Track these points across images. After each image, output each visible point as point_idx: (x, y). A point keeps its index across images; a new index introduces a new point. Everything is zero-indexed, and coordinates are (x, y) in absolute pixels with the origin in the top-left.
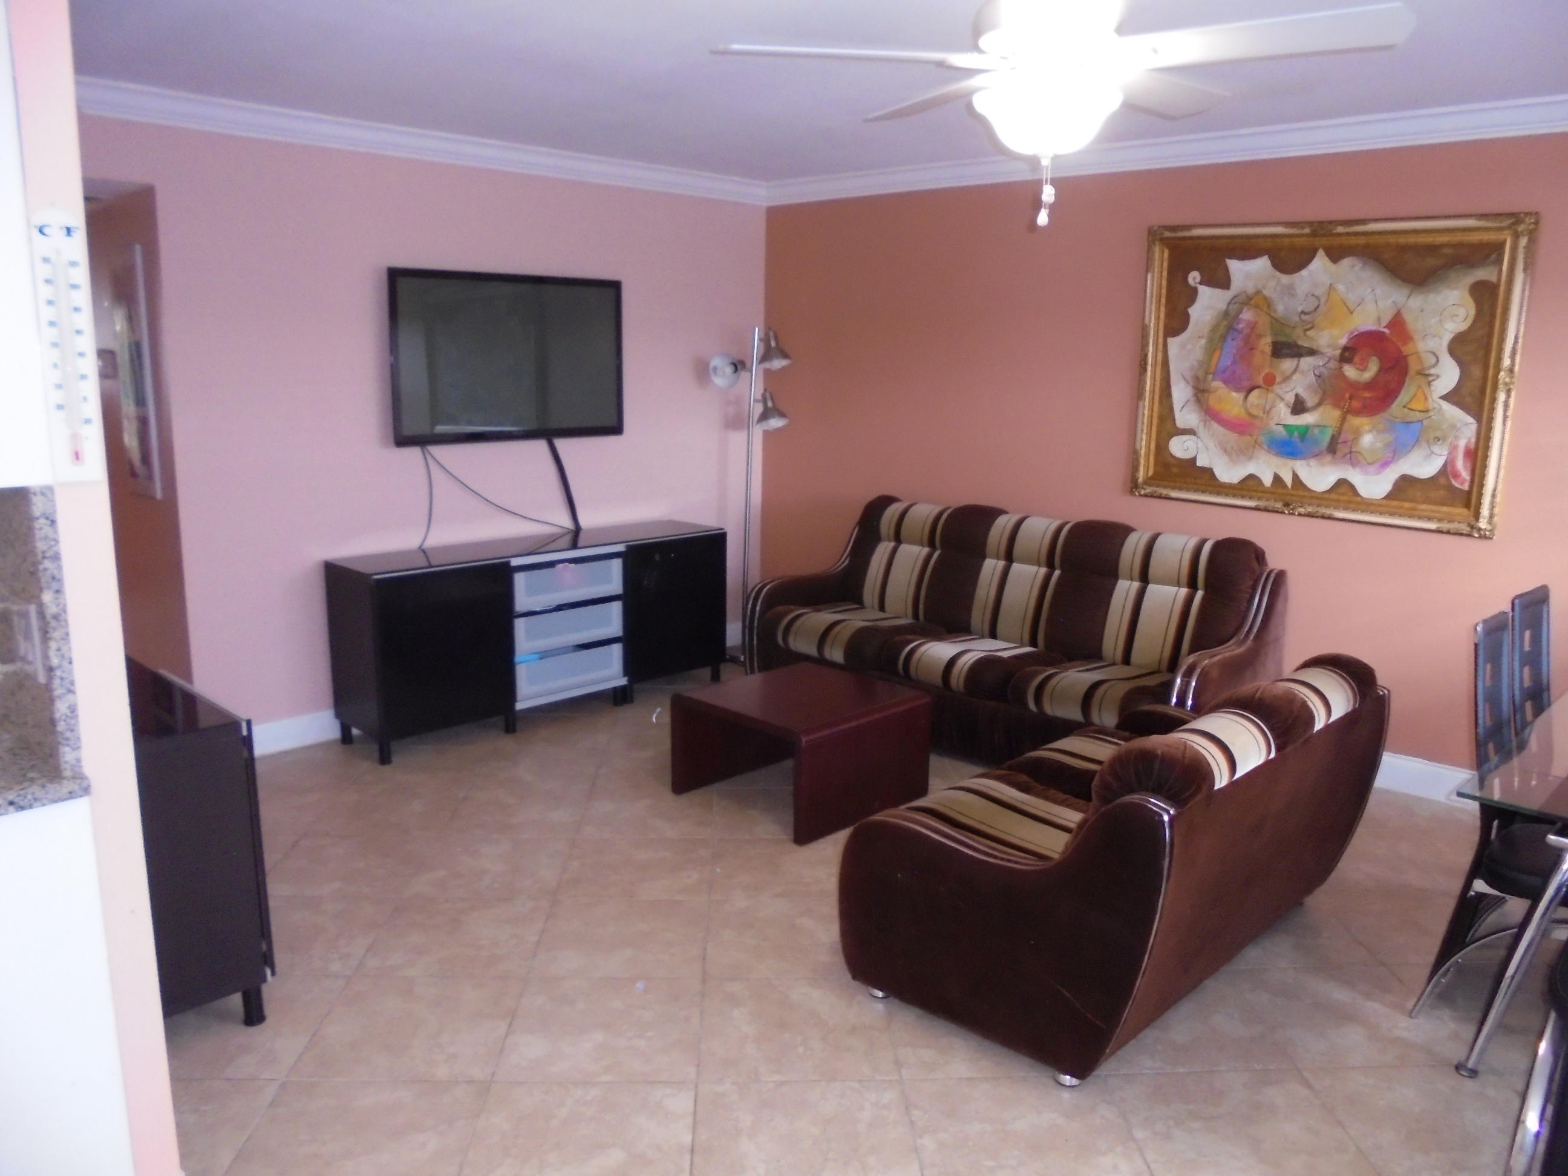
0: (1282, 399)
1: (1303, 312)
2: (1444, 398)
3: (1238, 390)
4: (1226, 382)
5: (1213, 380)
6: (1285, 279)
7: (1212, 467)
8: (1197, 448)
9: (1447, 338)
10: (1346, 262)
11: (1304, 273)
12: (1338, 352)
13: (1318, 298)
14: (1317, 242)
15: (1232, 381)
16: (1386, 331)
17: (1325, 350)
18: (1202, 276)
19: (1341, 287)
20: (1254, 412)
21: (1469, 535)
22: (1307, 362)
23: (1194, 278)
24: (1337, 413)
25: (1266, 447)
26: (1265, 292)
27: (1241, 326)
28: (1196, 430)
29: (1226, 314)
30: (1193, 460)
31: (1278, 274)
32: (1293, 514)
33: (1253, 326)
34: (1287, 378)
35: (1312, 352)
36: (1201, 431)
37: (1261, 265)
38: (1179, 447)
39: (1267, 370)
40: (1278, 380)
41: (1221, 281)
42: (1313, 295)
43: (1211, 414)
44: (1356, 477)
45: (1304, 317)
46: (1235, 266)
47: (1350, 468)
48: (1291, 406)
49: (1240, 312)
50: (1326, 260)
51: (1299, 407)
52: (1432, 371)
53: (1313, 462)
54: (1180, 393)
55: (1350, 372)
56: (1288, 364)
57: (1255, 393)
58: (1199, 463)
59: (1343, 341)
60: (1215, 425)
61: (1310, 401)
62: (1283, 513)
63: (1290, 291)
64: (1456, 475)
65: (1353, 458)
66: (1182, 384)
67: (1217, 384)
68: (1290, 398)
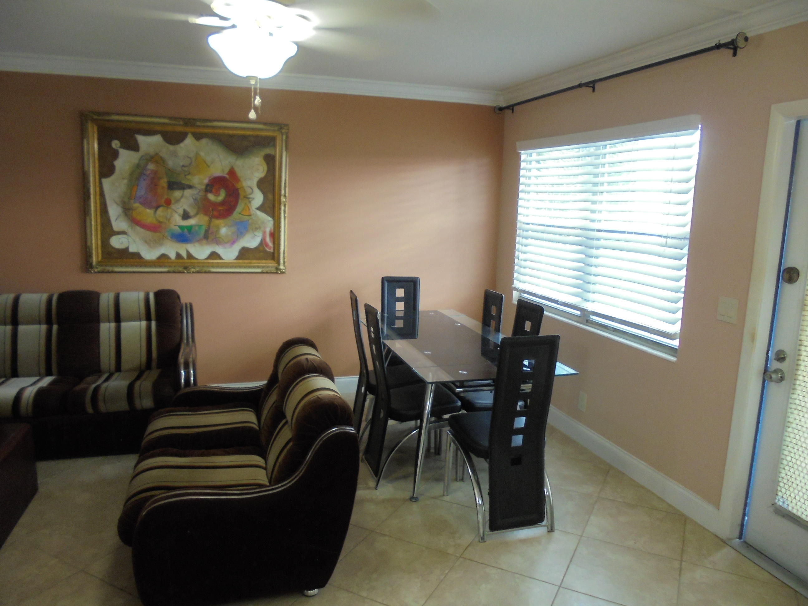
0: (176, 212)
1: (183, 166)
2: (258, 209)
3: (150, 208)
4: (141, 203)
5: (135, 203)
6: (171, 148)
7: (139, 252)
8: (129, 241)
9: (255, 180)
10: (204, 141)
11: (182, 145)
12: (204, 187)
13: (190, 158)
14: (188, 129)
15: (146, 203)
16: (227, 176)
17: (197, 186)
18: (121, 143)
19: (202, 154)
20: (161, 220)
21: (277, 273)
22: (188, 192)
23: (116, 144)
24: (206, 218)
25: (170, 239)
26: (161, 154)
27: (148, 172)
28: (127, 231)
29: (138, 166)
30: (127, 249)
31: (167, 145)
32: (188, 273)
33: (155, 172)
34: (178, 201)
35: (190, 187)
36: (129, 231)
37: (157, 139)
38: (117, 242)
39: (166, 197)
40: (173, 201)
41: (135, 147)
42: (188, 157)
43: (135, 222)
44: (219, 250)
45: (184, 169)
46: (141, 139)
47: (217, 246)
48: (181, 215)
49: (146, 164)
50: (193, 139)
51: (186, 216)
52: (251, 196)
53: (197, 244)
54: (114, 211)
55: (211, 197)
56: (177, 194)
57: (160, 210)
58: (131, 250)
59: (206, 181)
60: (138, 228)
61: (192, 212)
62: (183, 272)
63: (175, 154)
64: (267, 245)
65: (217, 241)
66: (115, 206)
67: (137, 205)
68: (181, 211)
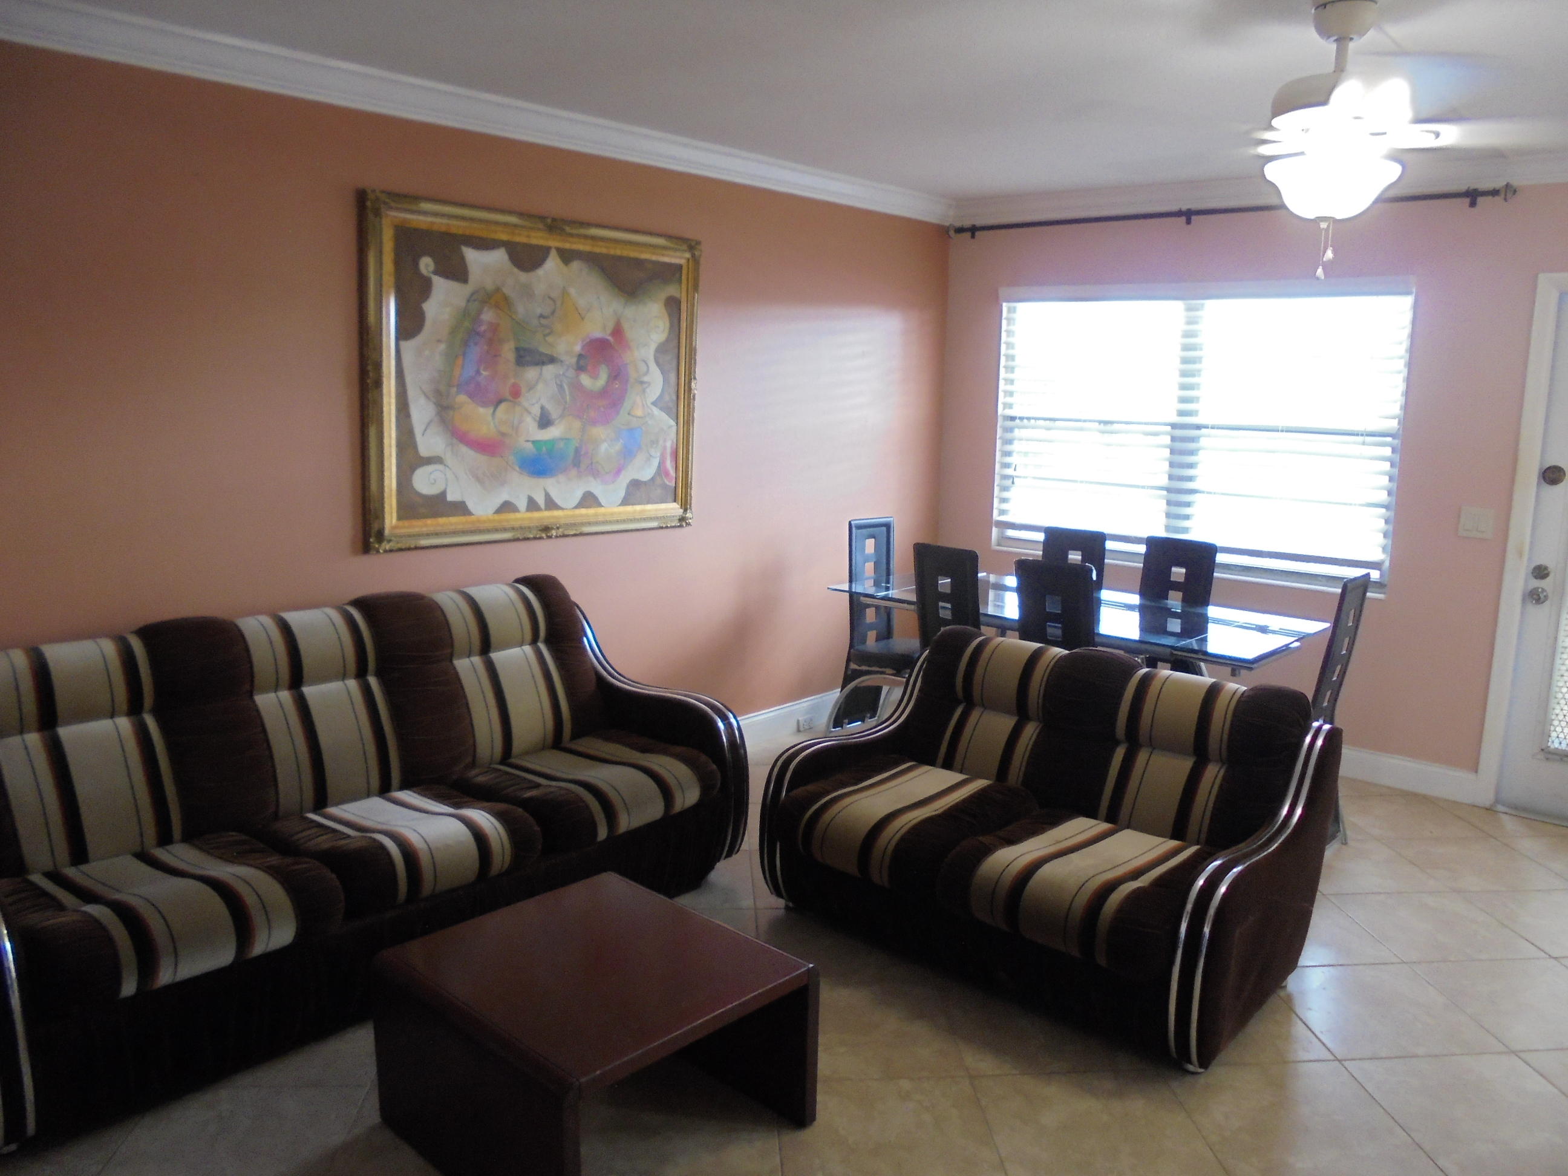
0: (530, 413)
1: (541, 316)
2: (654, 404)
3: (484, 404)
4: (471, 396)
5: (458, 393)
6: (523, 277)
7: (464, 500)
8: (446, 479)
9: (653, 347)
10: (576, 265)
11: (540, 272)
12: (574, 360)
13: (554, 300)
14: (554, 242)
15: (478, 394)
16: (610, 338)
17: (563, 358)
18: (436, 263)
19: (572, 291)
20: (504, 429)
21: (681, 526)
22: (549, 370)
23: (427, 266)
24: (577, 424)
25: (517, 469)
26: (506, 290)
27: (483, 328)
28: (443, 456)
29: (465, 313)
30: (443, 494)
31: (516, 270)
33: (494, 328)
34: (531, 388)
35: (552, 360)
36: (448, 458)
37: (498, 257)
38: (425, 482)
39: (513, 381)
40: (523, 390)
41: (457, 272)
42: (550, 298)
43: (460, 436)
44: (596, 487)
45: (543, 321)
46: (471, 255)
47: (591, 479)
48: (538, 419)
49: (479, 312)
50: (558, 260)
51: (545, 422)
52: (646, 379)
53: (562, 478)
54: (421, 412)
55: (585, 380)
56: (531, 373)
57: (503, 407)
58: (450, 497)
59: (578, 348)
60: (464, 449)
61: (554, 412)
62: (541, 538)
63: (527, 291)
64: (667, 474)
65: (594, 471)
66: (422, 401)
67: (462, 398)
68: (536, 410)
